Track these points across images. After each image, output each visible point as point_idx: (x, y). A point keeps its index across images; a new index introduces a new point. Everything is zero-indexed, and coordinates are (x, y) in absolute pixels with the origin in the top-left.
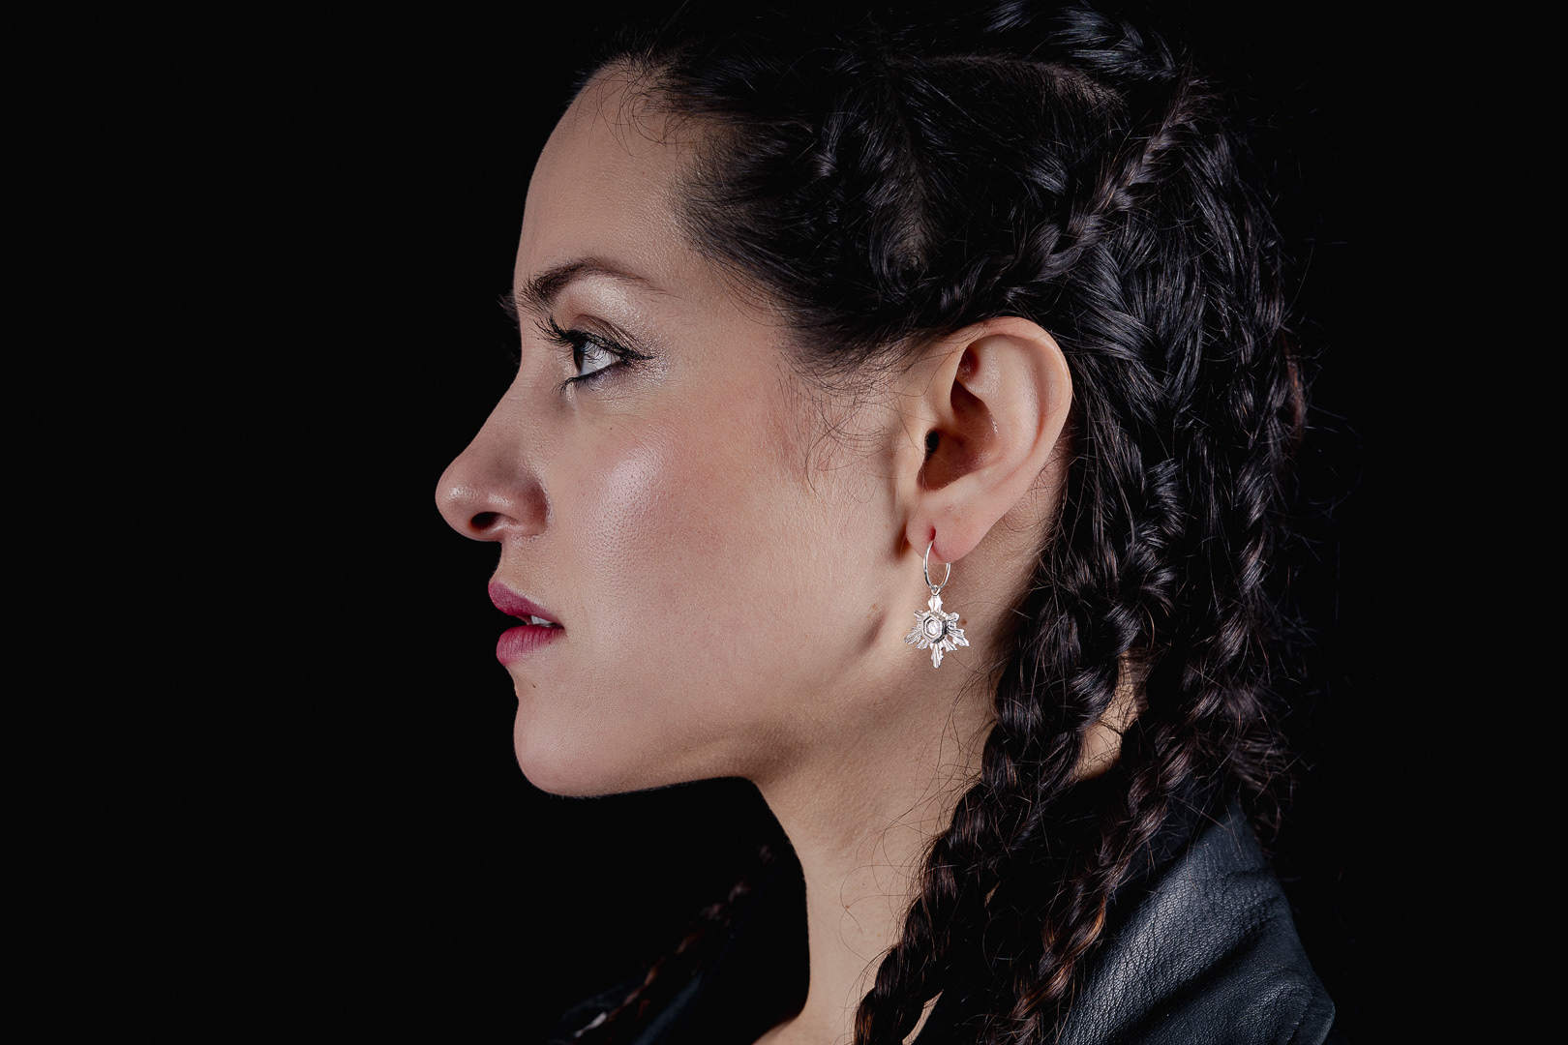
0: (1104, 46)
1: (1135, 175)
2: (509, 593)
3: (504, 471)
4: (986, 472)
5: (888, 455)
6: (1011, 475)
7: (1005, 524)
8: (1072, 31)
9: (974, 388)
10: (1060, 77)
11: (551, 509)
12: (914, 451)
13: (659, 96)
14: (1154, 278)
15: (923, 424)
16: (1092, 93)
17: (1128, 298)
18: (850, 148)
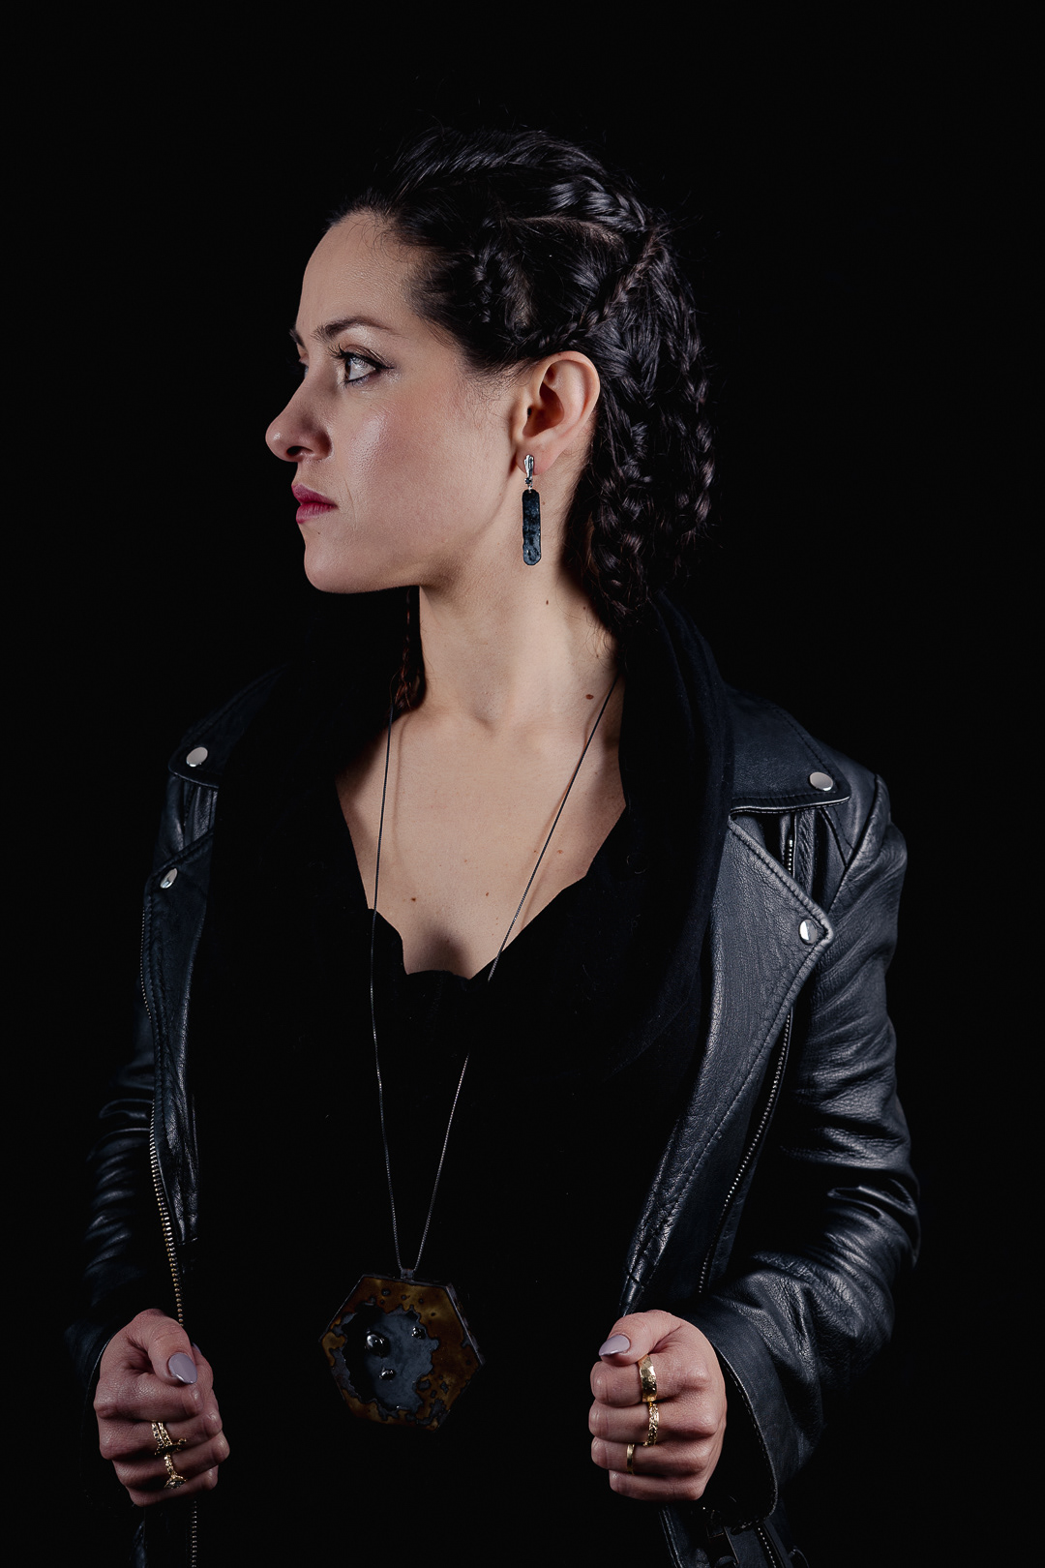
0: (612, 214)
1: (631, 284)
2: (307, 490)
3: (307, 424)
4: (558, 427)
5: (511, 420)
6: (570, 430)
7: (565, 454)
8: (593, 206)
9: (553, 387)
10: (592, 228)
11: (333, 446)
12: (523, 417)
13: (392, 234)
14: (637, 331)
15: (527, 401)
16: (608, 237)
17: (623, 341)
18: (493, 266)
